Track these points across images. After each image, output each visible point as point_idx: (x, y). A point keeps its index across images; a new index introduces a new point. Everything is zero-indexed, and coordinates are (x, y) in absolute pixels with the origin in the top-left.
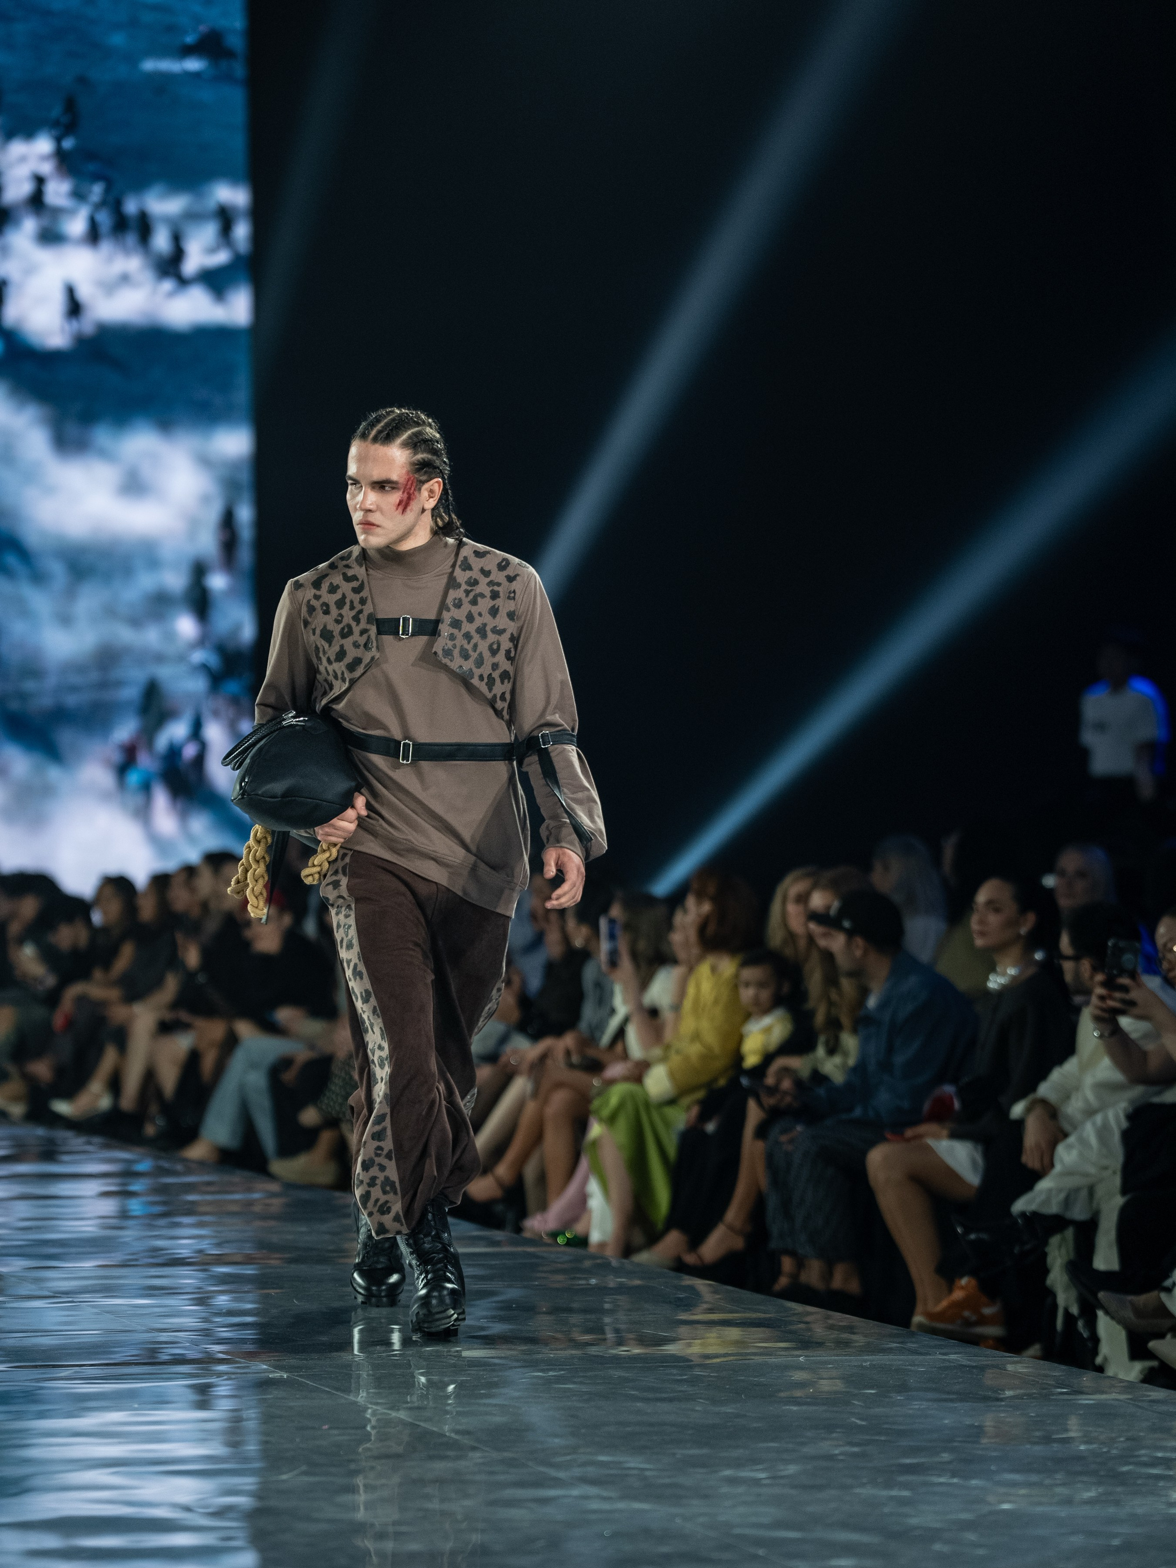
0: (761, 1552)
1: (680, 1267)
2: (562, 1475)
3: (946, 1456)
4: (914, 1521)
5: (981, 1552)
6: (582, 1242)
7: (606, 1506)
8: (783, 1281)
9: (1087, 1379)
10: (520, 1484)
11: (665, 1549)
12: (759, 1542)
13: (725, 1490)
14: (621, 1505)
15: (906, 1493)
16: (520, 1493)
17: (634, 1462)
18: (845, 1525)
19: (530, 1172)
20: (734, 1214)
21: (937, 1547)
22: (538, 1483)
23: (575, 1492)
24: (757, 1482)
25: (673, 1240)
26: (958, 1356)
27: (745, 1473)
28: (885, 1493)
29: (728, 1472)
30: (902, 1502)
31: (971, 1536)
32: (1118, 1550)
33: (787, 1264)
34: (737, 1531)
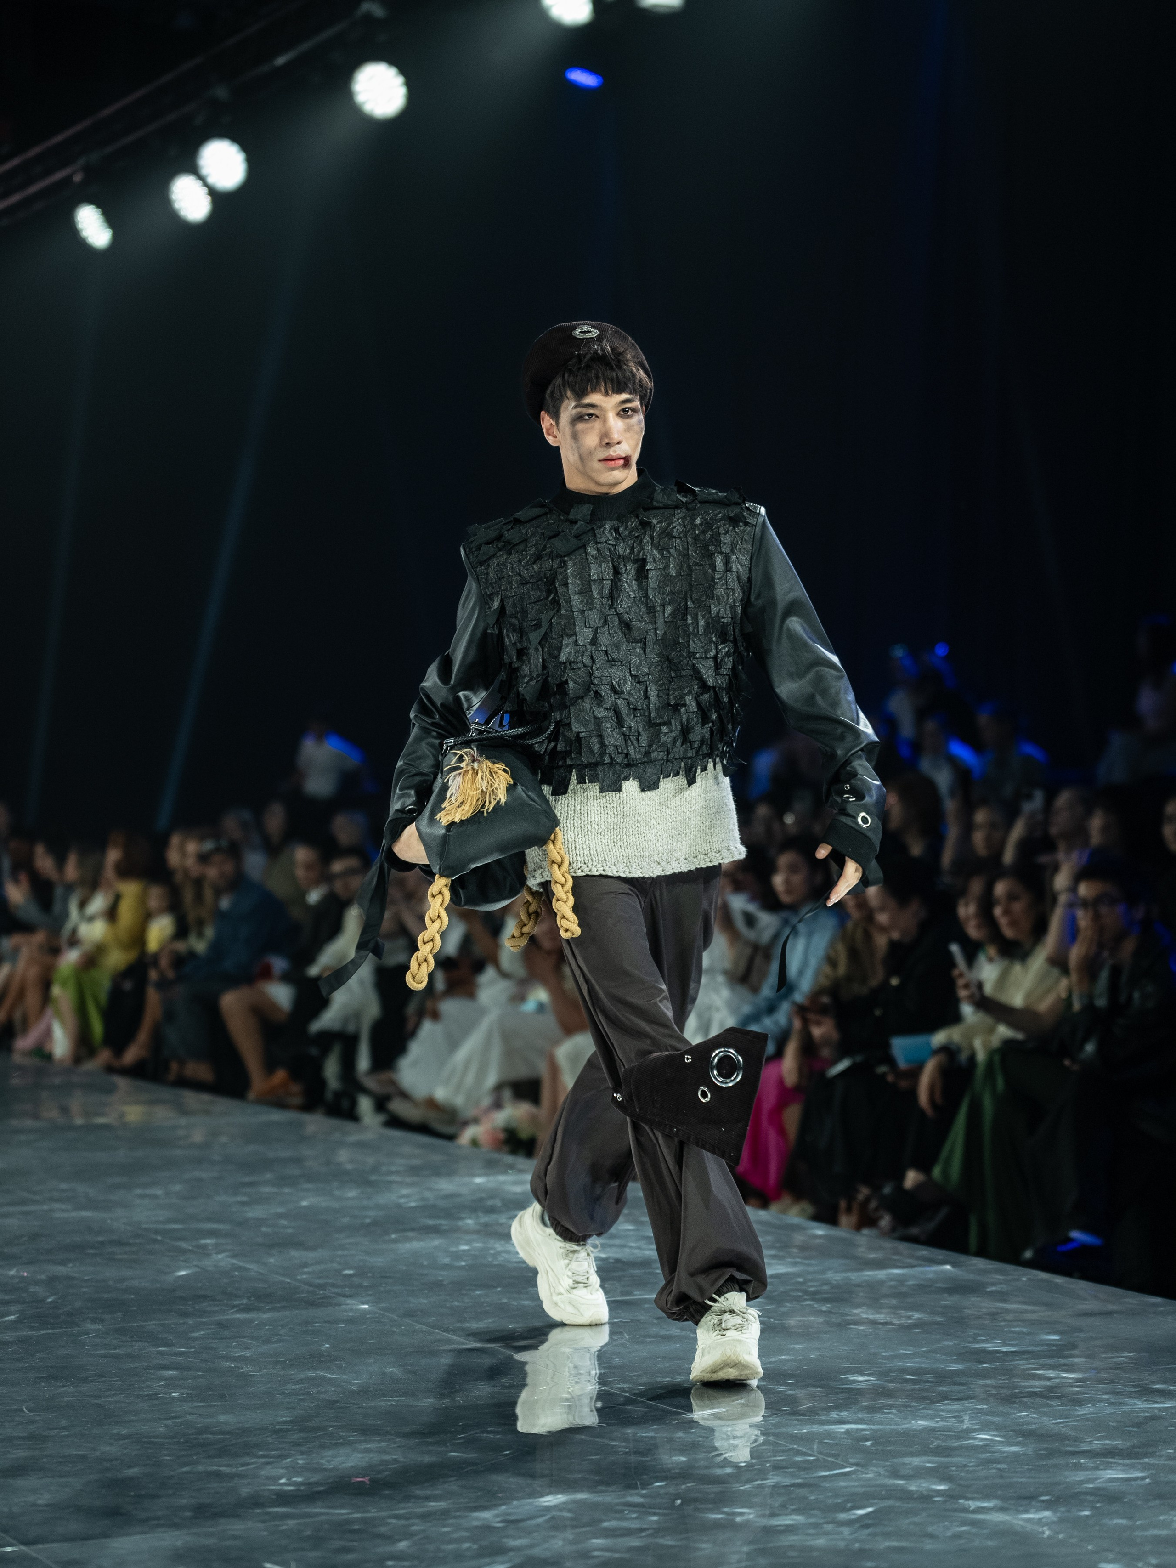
0: (159, 1238)
1: (110, 1069)
2: (37, 1198)
3: (269, 1176)
4: (250, 1215)
5: (290, 1231)
6: (47, 1057)
7: (65, 1215)
8: (172, 1076)
9: (349, 1126)
10: (12, 1204)
11: (101, 1239)
12: (157, 1232)
13: (137, 1201)
14: (74, 1214)
15: (245, 1199)
16: (11, 1209)
17: (82, 1188)
18: (209, 1220)
19: (17, 1016)
20: (143, 1036)
21: (264, 1229)
22: (24, 1202)
23: (46, 1207)
24: (156, 1197)
25: (104, 1056)
26: (277, 1116)
27: (149, 1191)
28: (233, 1199)
29: (139, 1191)
30: (244, 1204)
31: (284, 1222)
32: (369, 1225)
33: (174, 1066)
34: (144, 1226)
